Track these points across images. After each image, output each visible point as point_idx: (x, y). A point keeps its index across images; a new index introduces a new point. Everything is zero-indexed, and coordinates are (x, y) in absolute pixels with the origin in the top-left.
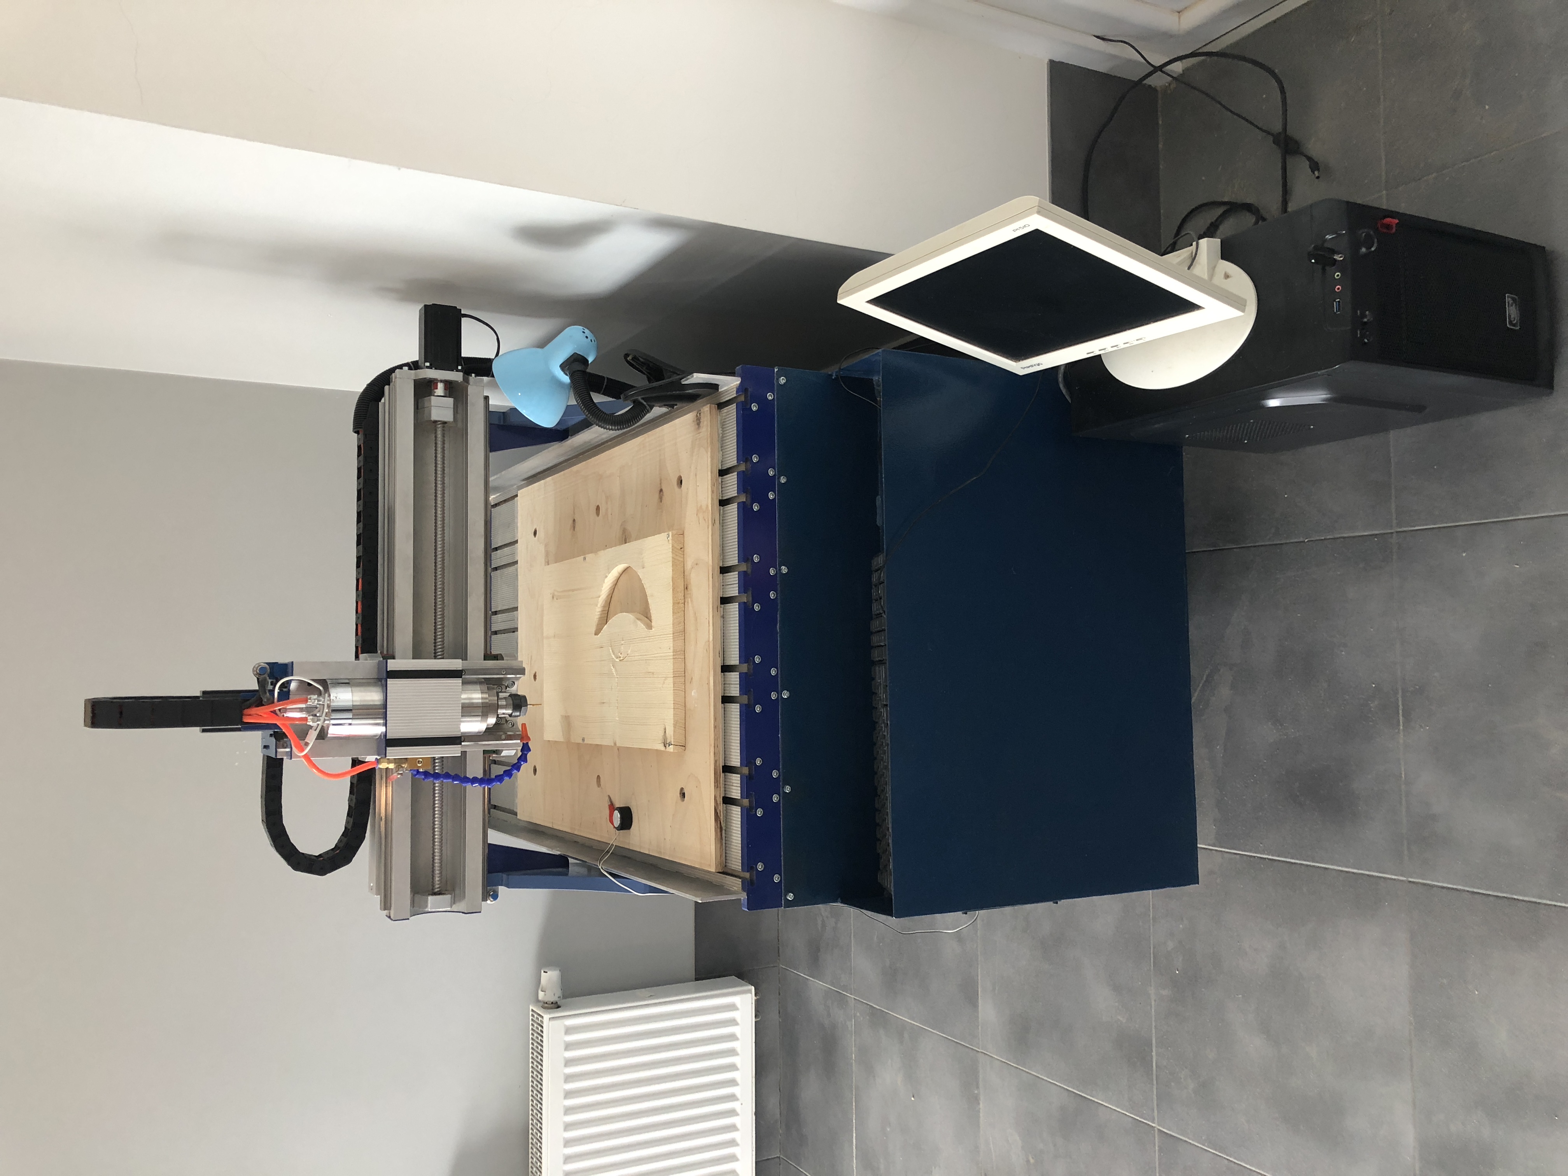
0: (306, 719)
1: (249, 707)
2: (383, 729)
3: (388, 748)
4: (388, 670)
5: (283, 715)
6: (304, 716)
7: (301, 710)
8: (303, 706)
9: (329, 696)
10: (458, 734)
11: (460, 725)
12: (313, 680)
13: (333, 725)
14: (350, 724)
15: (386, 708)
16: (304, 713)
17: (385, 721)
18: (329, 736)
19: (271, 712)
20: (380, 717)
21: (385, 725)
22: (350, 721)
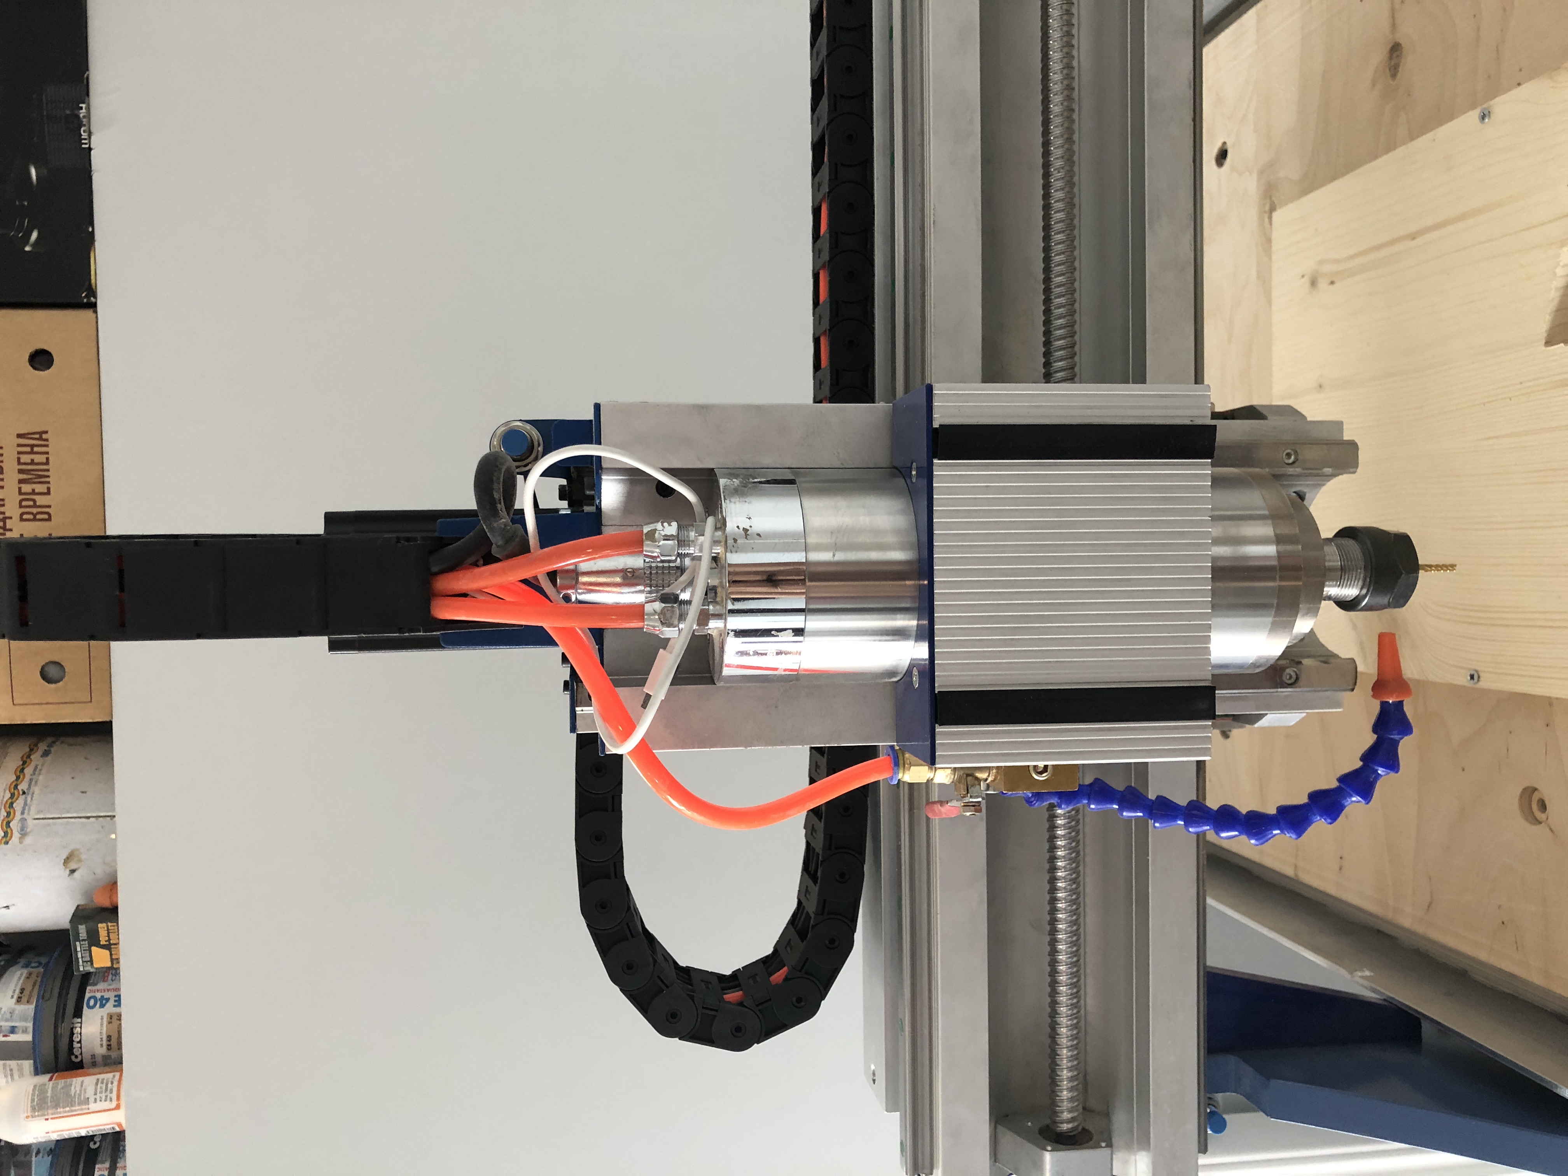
0: (637, 611)
1: (454, 566)
2: (921, 651)
3: (939, 729)
4: (936, 425)
5: (567, 598)
6: (640, 598)
7: (630, 578)
8: (635, 562)
9: (721, 525)
10: (1200, 676)
11: (1207, 639)
12: (672, 472)
13: (742, 633)
14: (799, 632)
15: (929, 573)
16: (641, 588)
17: (926, 622)
18: (726, 672)
19: (525, 581)
20: (908, 605)
21: (928, 634)
22: (797, 621)
